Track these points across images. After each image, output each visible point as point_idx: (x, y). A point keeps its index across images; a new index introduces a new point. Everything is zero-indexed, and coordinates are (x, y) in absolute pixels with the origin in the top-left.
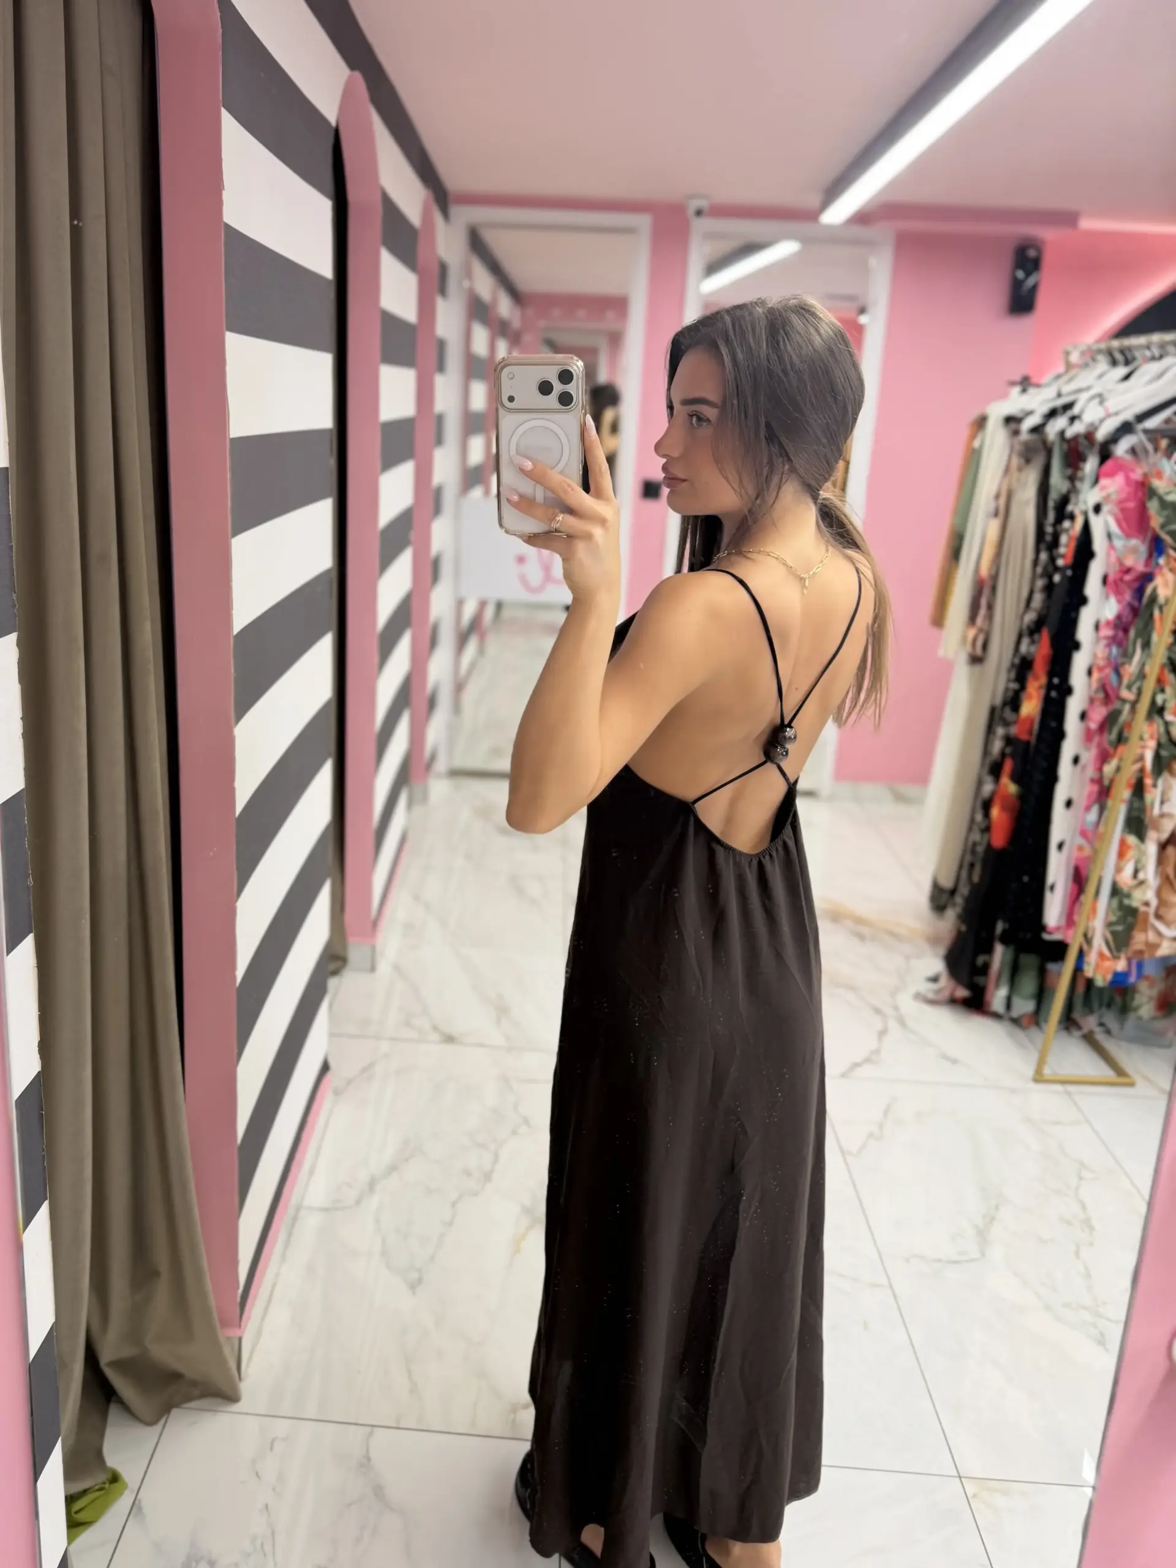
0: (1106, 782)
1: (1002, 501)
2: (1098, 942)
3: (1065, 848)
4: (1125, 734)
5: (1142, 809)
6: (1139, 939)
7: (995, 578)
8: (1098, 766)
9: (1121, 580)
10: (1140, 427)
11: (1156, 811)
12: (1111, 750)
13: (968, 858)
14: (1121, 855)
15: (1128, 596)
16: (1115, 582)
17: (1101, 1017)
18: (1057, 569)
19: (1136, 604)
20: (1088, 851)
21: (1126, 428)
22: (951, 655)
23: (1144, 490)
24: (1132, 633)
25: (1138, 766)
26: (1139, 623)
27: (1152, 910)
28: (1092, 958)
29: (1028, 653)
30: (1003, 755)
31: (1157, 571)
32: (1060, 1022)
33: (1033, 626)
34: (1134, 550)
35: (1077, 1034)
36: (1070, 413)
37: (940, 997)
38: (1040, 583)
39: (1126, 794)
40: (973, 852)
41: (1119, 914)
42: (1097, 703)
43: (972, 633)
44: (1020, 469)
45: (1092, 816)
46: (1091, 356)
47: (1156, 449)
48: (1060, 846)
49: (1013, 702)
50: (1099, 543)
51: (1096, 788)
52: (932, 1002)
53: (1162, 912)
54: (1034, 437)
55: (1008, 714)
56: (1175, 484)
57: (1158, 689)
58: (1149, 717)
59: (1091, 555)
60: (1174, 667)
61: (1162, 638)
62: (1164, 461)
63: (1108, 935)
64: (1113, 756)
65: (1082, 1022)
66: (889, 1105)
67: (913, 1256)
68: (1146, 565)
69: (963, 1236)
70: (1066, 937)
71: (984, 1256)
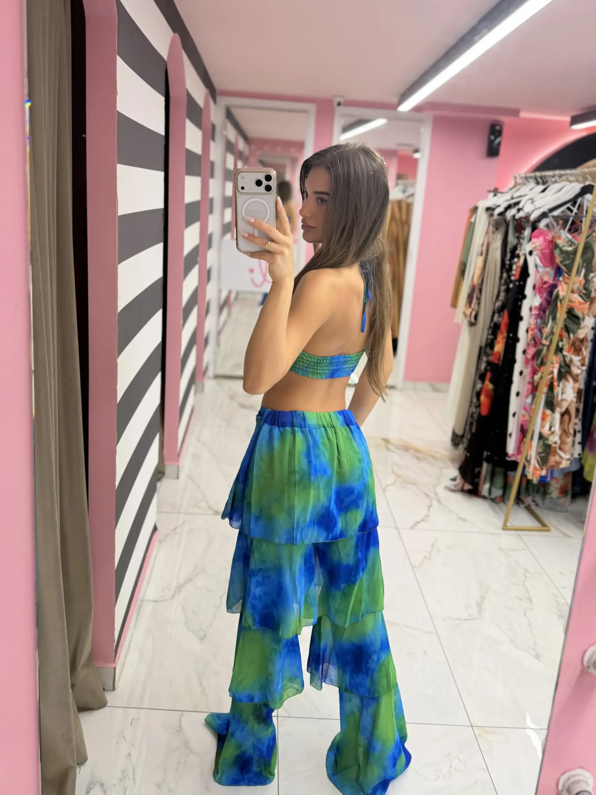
0: (536, 384)
1: (484, 248)
3: (516, 416)
4: (545, 361)
5: (553, 397)
6: (553, 460)
7: (481, 285)
8: (531, 376)
9: (542, 287)
10: (551, 214)
11: (560, 398)
12: (538, 369)
13: (469, 421)
14: (543, 419)
15: (545, 295)
16: (539, 288)
17: (534, 497)
18: (511, 281)
19: (549, 298)
20: (527, 417)
21: (544, 215)
22: (460, 322)
23: (553, 245)
24: (547, 312)
25: (550, 376)
26: (551, 308)
27: (557, 446)
28: (530, 469)
29: (498, 321)
30: (486, 370)
31: (559, 283)
32: (515, 500)
33: (500, 308)
34: (548, 273)
35: (522, 506)
36: (517, 207)
37: (457, 488)
38: (503, 288)
39: (545, 389)
40: (472, 418)
41: (543, 448)
42: (531, 346)
43: (470, 310)
44: (493, 233)
45: (529, 400)
46: (526, 179)
47: (558, 225)
48: (514, 415)
49: (491, 344)
50: (531, 270)
51: (530, 387)
52: (453, 491)
53: (562, 446)
54: (500, 217)
55: (488, 350)
56: (568, 242)
57: (560, 340)
58: (556, 353)
59: (528, 275)
60: (567, 329)
61: (561, 315)
62: (562, 231)
63: (539, 459)
64: (539, 371)
65: (525, 500)
66: (434, 542)
67: (447, 618)
68: (553, 280)
69: (470, 607)
70: (517, 459)
71: (481, 616)
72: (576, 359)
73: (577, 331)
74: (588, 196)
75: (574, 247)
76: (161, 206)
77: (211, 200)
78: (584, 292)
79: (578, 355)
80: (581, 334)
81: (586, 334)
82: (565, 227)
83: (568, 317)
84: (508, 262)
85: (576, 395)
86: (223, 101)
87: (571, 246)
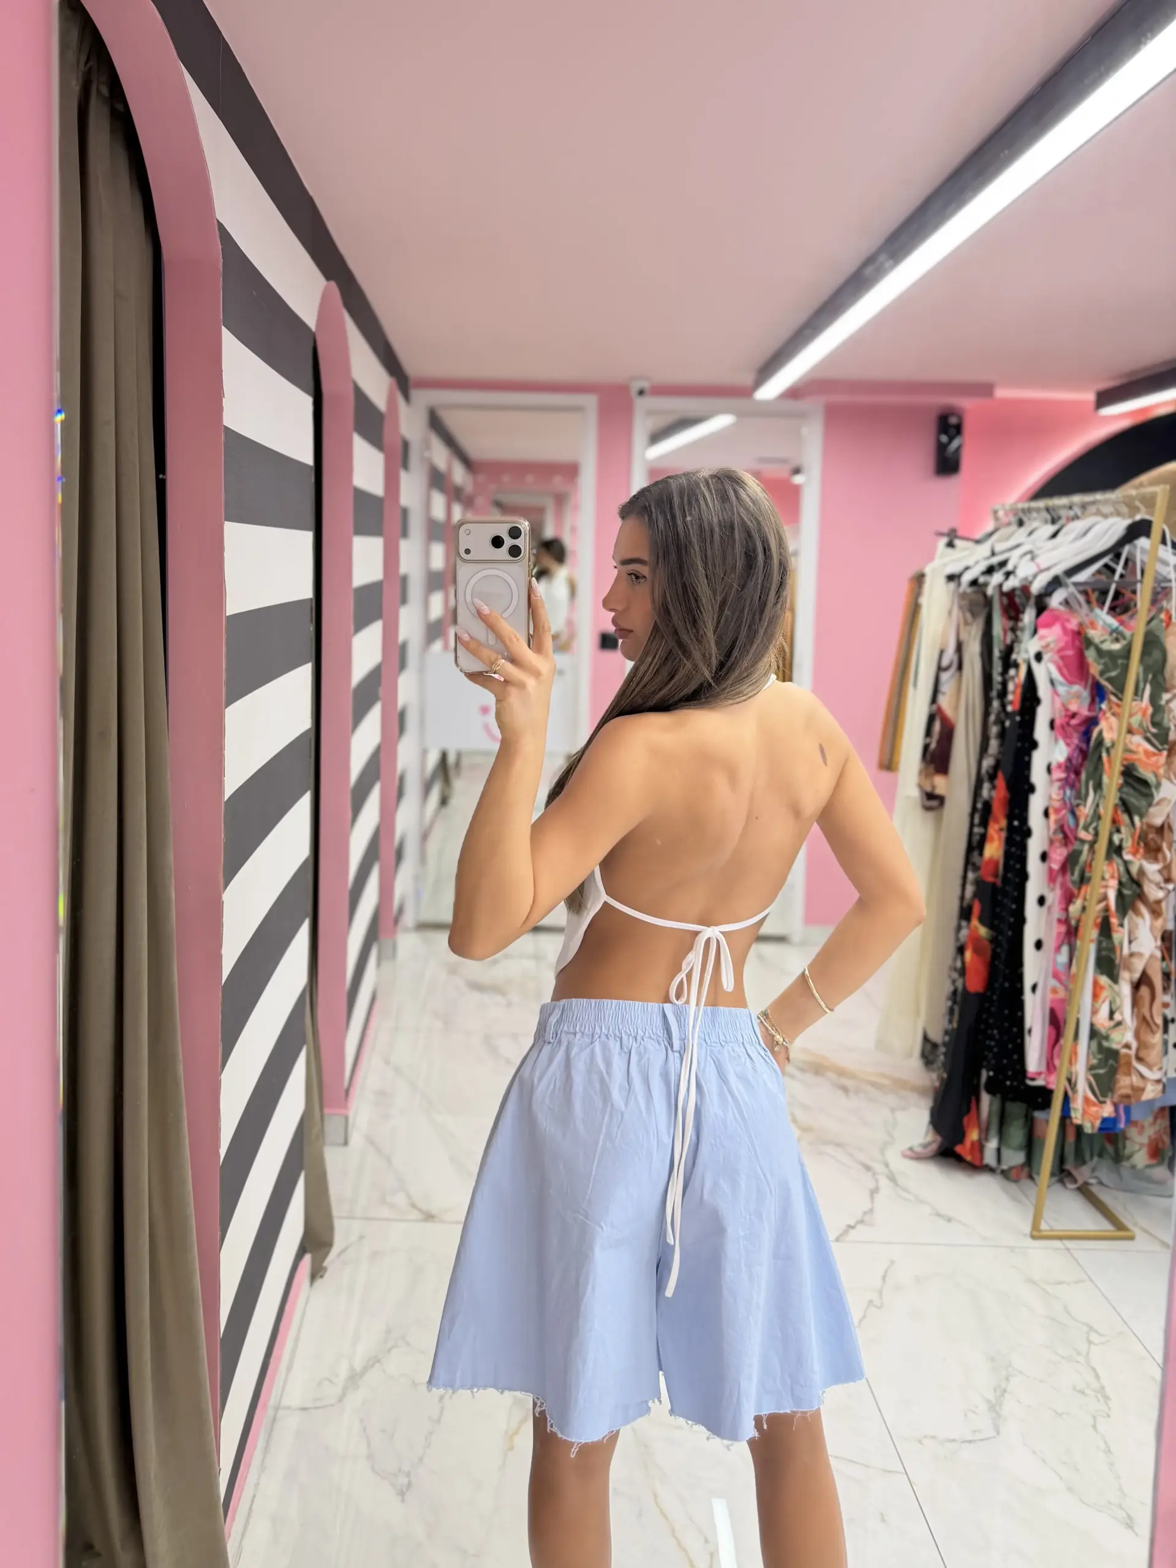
0: (1073, 923)
2: (1082, 1087)
3: (1039, 991)
4: (1087, 874)
5: (1112, 949)
6: (1124, 1083)
8: (1063, 906)
9: (1068, 724)
10: (1071, 580)
11: (1126, 951)
12: (1076, 891)
14: (1095, 996)
15: (1076, 741)
16: (1063, 727)
17: (1093, 1166)
18: (1008, 715)
19: (1084, 746)
20: (1062, 994)
21: (1058, 582)
23: (1080, 640)
24: (1083, 776)
25: (1102, 905)
26: (1089, 765)
27: (1132, 1052)
28: (1078, 1104)
29: (988, 798)
31: (1101, 715)
32: (1053, 1174)
33: (989, 772)
34: (1078, 696)
35: (1072, 1186)
36: (1005, 569)
37: (928, 1152)
38: (993, 729)
39: (1094, 934)
41: (1100, 1056)
42: (1056, 844)
45: (1063, 957)
46: (1019, 514)
47: (1087, 600)
48: (1034, 988)
49: (975, 846)
50: (1043, 690)
51: (1062, 928)
52: (918, 1158)
53: (1142, 1054)
54: (974, 590)
56: (1111, 634)
57: (1114, 829)
58: (1108, 857)
59: (1037, 701)
60: (1125, 806)
61: (1112, 780)
62: (1097, 611)
63: (1092, 1079)
64: (1078, 896)
65: (1074, 1172)
66: (886, 1272)
67: (926, 1437)
68: (1090, 710)
69: (974, 1412)
70: (1048, 1083)
71: (998, 1433)
72: (1152, 869)
73: (1147, 811)
74: (1142, 542)
75: (1124, 642)
76: (308, 593)
77: (404, 580)
78: (1154, 730)
79: (1156, 860)
80: (1157, 817)
81: (1168, 816)
82: (1103, 603)
83: (1126, 783)
84: (996, 678)
85: (1159, 943)
86: (423, 398)
87: (1117, 640)
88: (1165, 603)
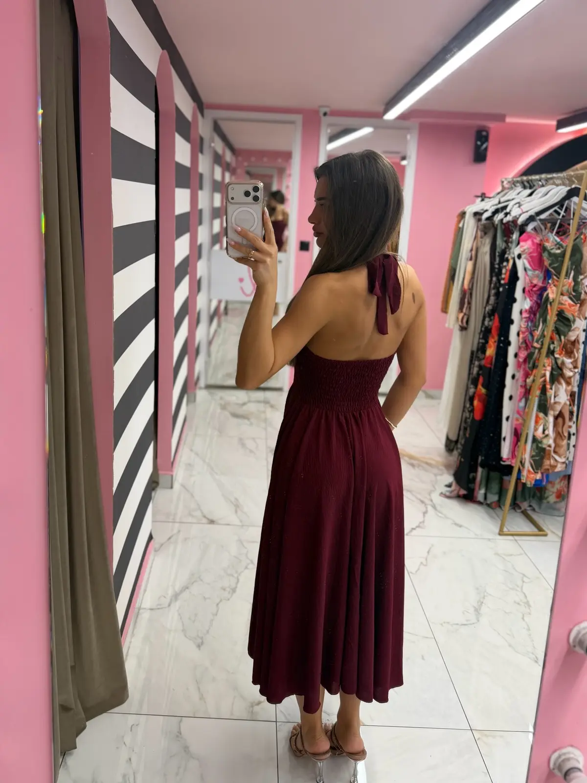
0: (528, 387)
1: (474, 253)
2: (527, 465)
3: (510, 420)
4: (536, 364)
5: (546, 400)
6: (547, 463)
7: (471, 289)
8: (524, 379)
9: (532, 290)
10: (538, 218)
11: (552, 401)
12: (530, 372)
13: (463, 425)
14: (537, 422)
15: (535, 299)
16: (529, 291)
17: (530, 503)
18: (501, 285)
19: (539, 301)
20: (521, 421)
21: (531, 219)
22: (451, 327)
23: (541, 248)
24: (538, 316)
25: (543, 379)
26: (541, 310)
27: (552, 449)
28: (525, 473)
29: (489, 325)
30: (478, 374)
31: (548, 286)
32: (511, 505)
33: (490, 312)
34: (537, 276)
35: (519, 511)
36: (505, 211)
37: (452, 494)
38: (493, 292)
39: (538, 393)
40: (466, 422)
41: (537, 451)
42: (523, 349)
43: (461, 315)
44: (482, 237)
45: (522, 404)
46: (513, 184)
47: (545, 229)
48: (507, 419)
49: (482, 349)
50: (521, 273)
51: (523, 390)
52: (448, 497)
53: (557, 450)
54: (488, 222)
55: (480, 355)
56: (556, 245)
57: (551, 342)
58: (547, 356)
59: (517, 279)
60: (558, 331)
61: (552, 317)
62: (550, 234)
63: (532, 461)
64: (532, 374)
65: (521, 505)
66: (430, 549)
67: (444, 623)
68: (543, 283)
69: (467, 612)
70: (512, 463)
71: (478, 621)
72: (568, 361)
73: (568, 333)
74: (575, 199)
75: (562, 249)
76: (153, 217)
77: (201, 211)
78: (574, 294)
79: (570, 357)
80: (572, 336)
81: (578, 336)
82: (553, 230)
83: (558, 320)
84: (497, 266)
85: (569, 397)
86: (210, 114)
87: (559, 248)
88: (584, 231)
